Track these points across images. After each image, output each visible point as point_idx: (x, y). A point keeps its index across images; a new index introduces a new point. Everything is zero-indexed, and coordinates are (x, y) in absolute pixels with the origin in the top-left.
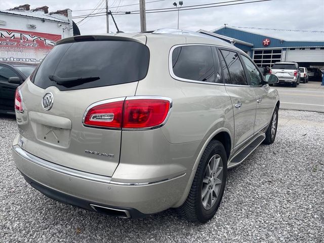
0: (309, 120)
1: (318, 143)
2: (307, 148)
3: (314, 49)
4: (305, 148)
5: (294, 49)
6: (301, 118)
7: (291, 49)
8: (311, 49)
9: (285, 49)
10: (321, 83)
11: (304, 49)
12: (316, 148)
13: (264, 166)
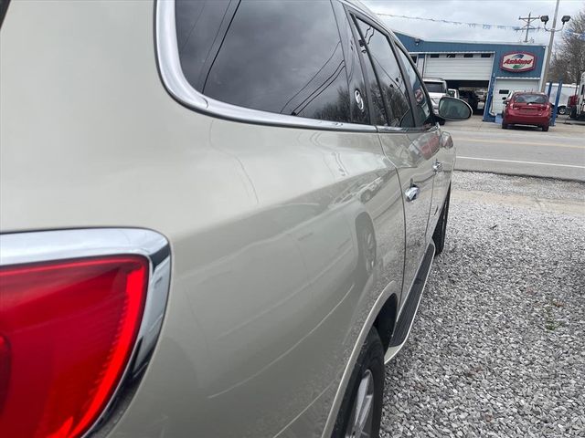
0: (485, 190)
1: (527, 248)
2: (510, 261)
3: (471, 56)
4: (506, 262)
5: (437, 56)
6: (469, 186)
7: (433, 56)
8: (466, 56)
9: (422, 56)
10: (483, 117)
11: (453, 56)
12: (529, 262)
13: (440, 320)
